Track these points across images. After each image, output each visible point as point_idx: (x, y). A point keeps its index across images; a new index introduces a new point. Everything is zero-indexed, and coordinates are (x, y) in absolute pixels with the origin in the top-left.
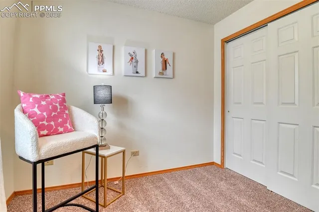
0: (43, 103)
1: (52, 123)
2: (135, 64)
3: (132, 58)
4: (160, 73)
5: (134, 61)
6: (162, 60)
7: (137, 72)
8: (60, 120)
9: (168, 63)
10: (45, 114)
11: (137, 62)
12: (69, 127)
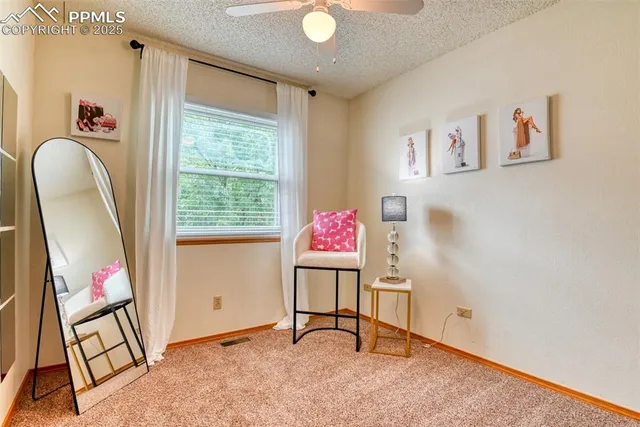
0: (326, 220)
1: (329, 239)
2: (459, 150)
3: (455, 141)
4: (513, 155)
5: (458, 145)
6: (515, 125)
7: (463, 165)
8: (338, 237)
9: (534, 127)
10: (324, 230)
11: (463, 145)
12: (348, 246)
